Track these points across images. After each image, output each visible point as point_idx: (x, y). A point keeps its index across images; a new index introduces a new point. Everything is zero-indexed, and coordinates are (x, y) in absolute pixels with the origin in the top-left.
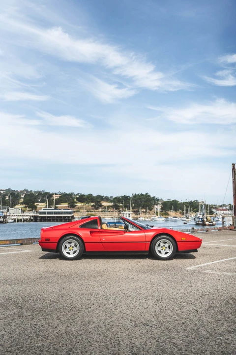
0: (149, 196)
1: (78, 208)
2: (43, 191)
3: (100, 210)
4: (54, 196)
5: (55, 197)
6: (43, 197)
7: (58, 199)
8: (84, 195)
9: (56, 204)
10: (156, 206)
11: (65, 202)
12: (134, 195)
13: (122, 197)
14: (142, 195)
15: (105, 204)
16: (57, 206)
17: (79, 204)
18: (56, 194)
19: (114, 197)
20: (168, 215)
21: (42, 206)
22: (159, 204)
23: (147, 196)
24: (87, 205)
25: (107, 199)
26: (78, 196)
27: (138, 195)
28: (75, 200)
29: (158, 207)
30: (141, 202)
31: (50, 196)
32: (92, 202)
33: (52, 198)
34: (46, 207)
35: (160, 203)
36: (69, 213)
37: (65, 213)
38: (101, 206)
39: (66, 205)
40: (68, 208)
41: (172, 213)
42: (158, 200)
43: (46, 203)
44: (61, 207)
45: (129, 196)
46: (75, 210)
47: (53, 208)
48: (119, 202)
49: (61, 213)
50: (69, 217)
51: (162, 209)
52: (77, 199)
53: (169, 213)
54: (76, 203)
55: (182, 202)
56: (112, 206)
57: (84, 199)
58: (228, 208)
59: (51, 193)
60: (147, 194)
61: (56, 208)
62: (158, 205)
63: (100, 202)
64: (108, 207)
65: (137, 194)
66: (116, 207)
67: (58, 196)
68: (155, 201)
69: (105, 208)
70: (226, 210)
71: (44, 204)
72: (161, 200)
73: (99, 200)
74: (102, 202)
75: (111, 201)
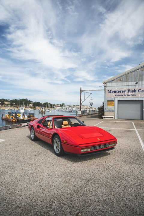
0: (27, 100)
3: (4, 105)
12: (20, 99)
13: (14, 100)
14: (24, 99)
15: (6, 103)
19: (10, 100)
20: (36, 108)
23: (26, 100)
25: (7, 101)
29: (31, 105)
38: (4, 104)
41: (37, 107)
42: (31, 102)
45: (18, 100)
48: (13, 102)
51: (33, 105)
53: (36, 107)
55: (42, 103)
56: (9, 104)
58: (60, 105)
63: (4, 102)
64: (8, 104)
65: (22, 99)
66: (11, 105)
68: (30, 102)
69: (6, 105)
70: (59, 106)
72: (33, 102)
73: (3, 101)
75: (9, 102)
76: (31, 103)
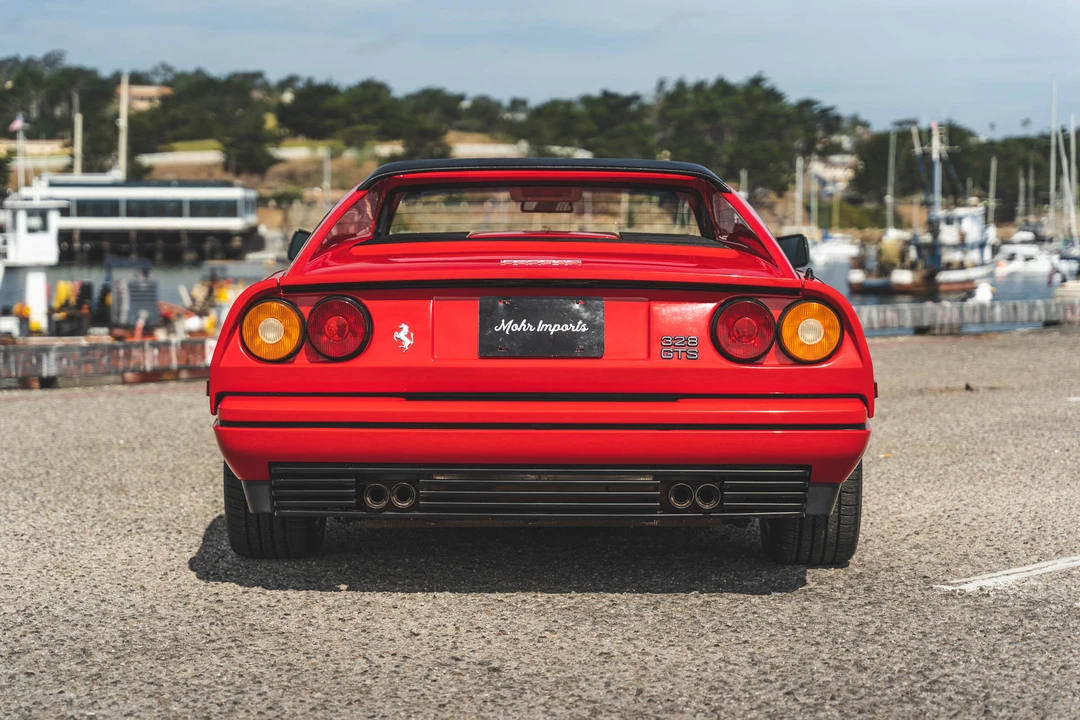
0: (774, 96)
1: (291, 177)
2: (51, 60)
4: (125, 90)
5: (129, 102)
6: (52, 100)
7: (151, 114)
8: (327, 91)
9: (135, 150)
10: (817, 167)
11: (198, 133)
12: (670, 87)
13: (587, 100)
14: (723, 87)
15: (471, 148)
16: (147, 160)
17: (296, 152)
18: (137, 79)
21: (43, 163)
22: (837, 149)
23: (758, 97)
24: (350, 155)
25: (486, 117)
26: (288, 97)
27: (700, 87)
28: (271, 121)
29: (837, 174)
30: (718, 133)
31: (97, 91)
32: (386, 136)
33: (110, 111)
34: (69, 169)
35: (846, 141)
36: (228, 209)
37: (199, 208)
39: (207, 155)
40: (219, 175)
42: (830, 122)
43: (71, 144)
44: (173, 168)
45: (635, 98)
46: (273, 185)
47: (119, 173)
48: (564, 138)
49: (174, 209)
50: (225, 236)
51: (858, 183)
52: (284, 113)
54: (277, 141)
55: (998, 135)
57: (332, 113)
59: (106, 72)
60: (757, 81)
61: (138, 175)
62: (836, 159)
63: (436, 135)
65: (691, 80)
67: (152, 91)
68: (813, 128)
71: (54, 147)
72: (856, 122)
73: (430, 121)
74: (451, 137)
75: (514, 133)
76: (827, 152)
